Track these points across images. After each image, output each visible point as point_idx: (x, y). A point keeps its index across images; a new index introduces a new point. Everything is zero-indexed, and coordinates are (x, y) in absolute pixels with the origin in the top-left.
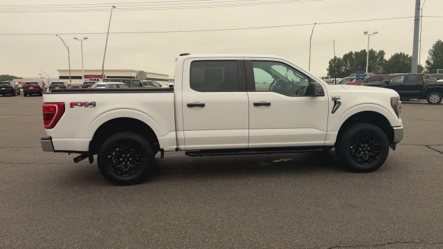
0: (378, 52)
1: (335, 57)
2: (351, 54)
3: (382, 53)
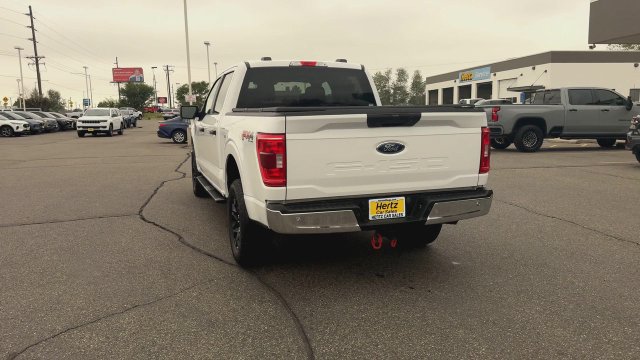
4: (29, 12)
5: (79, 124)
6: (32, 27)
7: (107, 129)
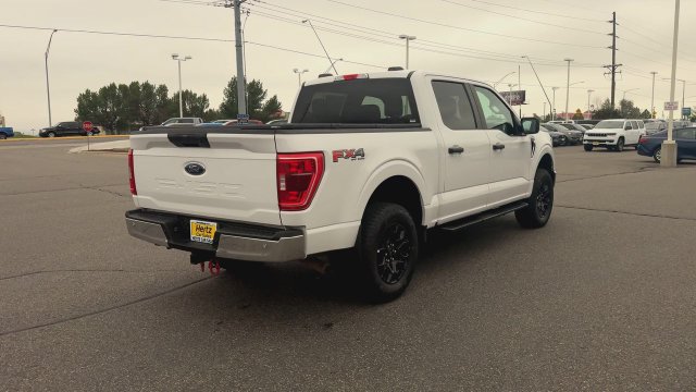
0: (157, 86)
1: (88, 92)
2: (113, 86)
3: (163, 89)
4: (612, 19)
5: (586, 137)
6: (614, 34)
7: (615, 143)
